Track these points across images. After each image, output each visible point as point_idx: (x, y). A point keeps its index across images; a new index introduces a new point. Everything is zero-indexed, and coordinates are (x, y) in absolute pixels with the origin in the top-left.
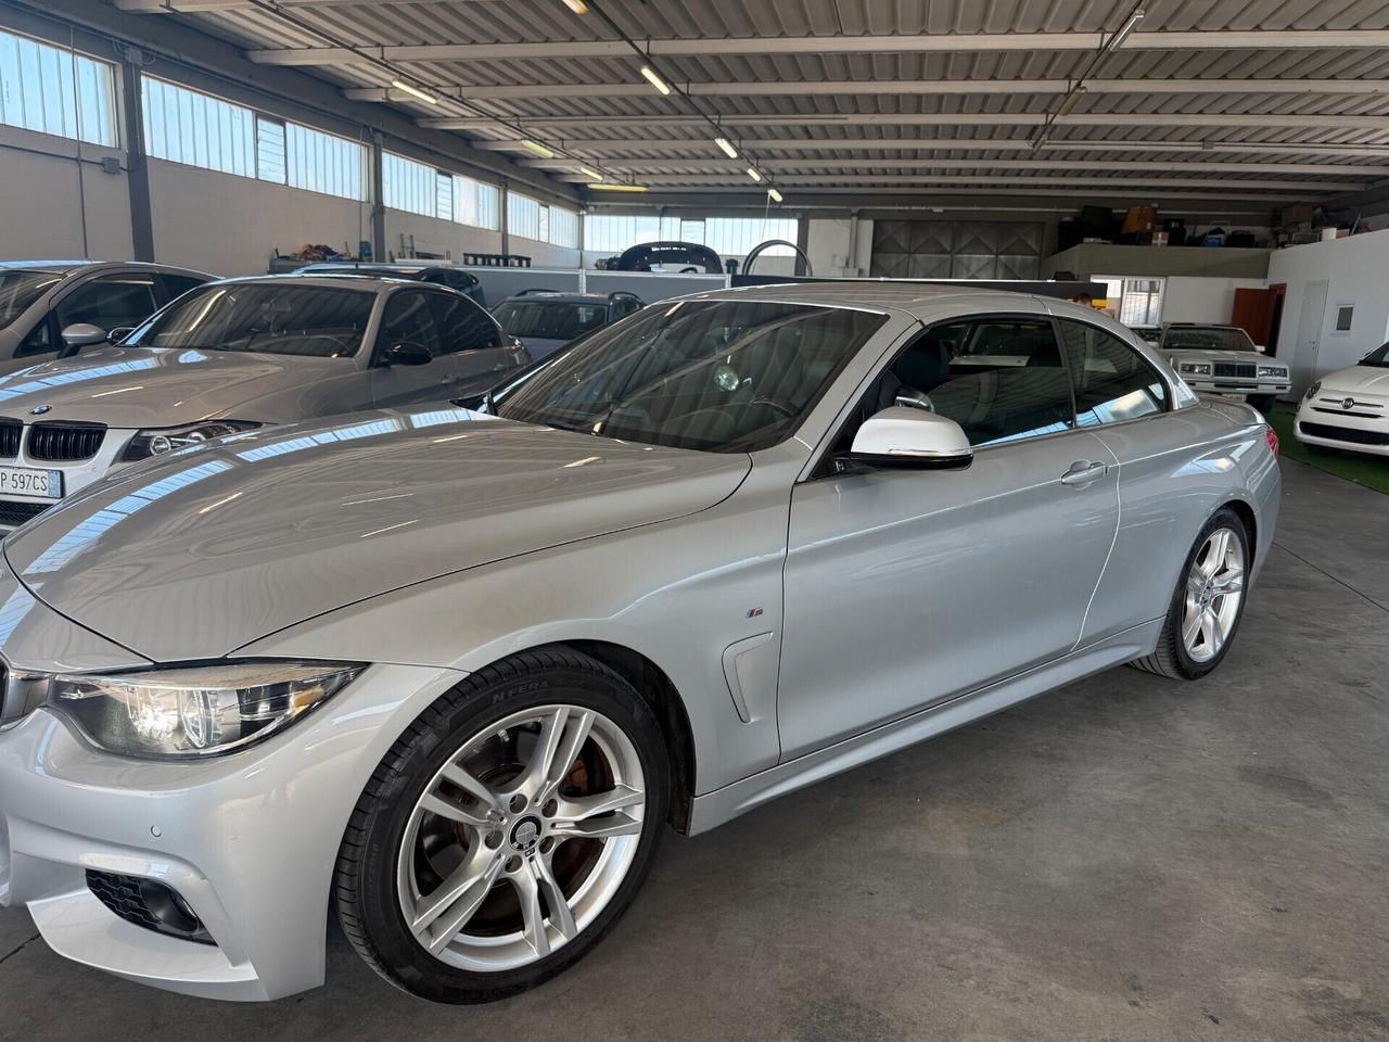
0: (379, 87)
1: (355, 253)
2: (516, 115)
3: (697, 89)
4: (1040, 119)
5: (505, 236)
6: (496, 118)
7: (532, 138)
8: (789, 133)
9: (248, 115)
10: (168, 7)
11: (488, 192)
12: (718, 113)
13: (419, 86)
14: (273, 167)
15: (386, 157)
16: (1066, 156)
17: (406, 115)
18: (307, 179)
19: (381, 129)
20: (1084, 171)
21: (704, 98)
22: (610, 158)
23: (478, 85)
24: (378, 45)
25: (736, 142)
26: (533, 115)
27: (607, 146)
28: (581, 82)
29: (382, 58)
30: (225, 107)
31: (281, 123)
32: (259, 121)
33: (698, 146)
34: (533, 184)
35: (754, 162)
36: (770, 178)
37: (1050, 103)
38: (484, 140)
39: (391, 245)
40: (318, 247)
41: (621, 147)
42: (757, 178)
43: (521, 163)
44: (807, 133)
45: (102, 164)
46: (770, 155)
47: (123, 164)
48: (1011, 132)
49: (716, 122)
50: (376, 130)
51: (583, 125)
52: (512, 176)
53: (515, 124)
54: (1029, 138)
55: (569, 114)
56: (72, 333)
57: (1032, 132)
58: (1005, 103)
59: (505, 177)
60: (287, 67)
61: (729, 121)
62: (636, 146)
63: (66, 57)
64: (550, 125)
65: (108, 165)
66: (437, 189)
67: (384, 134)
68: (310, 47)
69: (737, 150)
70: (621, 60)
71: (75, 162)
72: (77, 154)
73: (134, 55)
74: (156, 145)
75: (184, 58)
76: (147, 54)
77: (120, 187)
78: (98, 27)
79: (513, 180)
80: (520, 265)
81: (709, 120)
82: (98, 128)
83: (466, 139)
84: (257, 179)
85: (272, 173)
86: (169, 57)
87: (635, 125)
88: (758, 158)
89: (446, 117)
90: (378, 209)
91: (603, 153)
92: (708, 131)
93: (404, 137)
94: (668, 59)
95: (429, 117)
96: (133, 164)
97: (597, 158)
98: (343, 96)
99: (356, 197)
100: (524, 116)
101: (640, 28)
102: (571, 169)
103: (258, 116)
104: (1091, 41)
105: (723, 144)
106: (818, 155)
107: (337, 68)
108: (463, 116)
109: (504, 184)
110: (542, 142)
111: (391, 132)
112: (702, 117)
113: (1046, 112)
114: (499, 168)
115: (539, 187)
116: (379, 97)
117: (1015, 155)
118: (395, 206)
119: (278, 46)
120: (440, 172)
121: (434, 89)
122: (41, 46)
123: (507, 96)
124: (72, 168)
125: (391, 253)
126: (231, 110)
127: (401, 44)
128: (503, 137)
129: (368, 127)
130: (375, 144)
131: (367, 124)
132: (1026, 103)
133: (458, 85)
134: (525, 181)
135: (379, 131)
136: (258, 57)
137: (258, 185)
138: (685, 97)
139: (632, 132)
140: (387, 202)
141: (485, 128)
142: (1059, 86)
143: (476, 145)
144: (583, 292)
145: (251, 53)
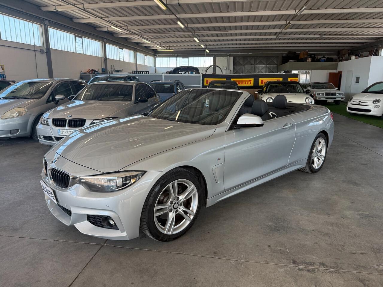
0: (106, 27)
1: (100, 71)
2: (140, 33)
3: (189, 26)
4: (278, 31)
5: (136, 64)
6: (135, 34)
7: (144, 38)
8: (212, 35)
9: (73, 36)
10: (56, 10)
11: (132, 53)
12: (194, 31)
13: (116, 26)
14: (80, 49)
15: (107, 45)
16: (284, 39)
17: (111, 34)
18: (88, 52)
19: (106, 38)
20: (289, 43)
21: (192, 28)
22: (164, 43)
23: (132, 26)
24: (108, 17)
25: (198, 38)
26: (145, 33)
27: (163, 40)
28: (159, 24)
29: (109, 20)
30: (68, 34)
31: (81, 37)
32: (76, 37)
33: (188, 39)
34: (143, 50)
35: (202, 43)
36: (206, 47)
37: (280, 27)
38: (131, 39)
39: (109, 68)
40: (92, 70)
41: (167, 40)
42: (203, 47)
43: (140, 45)
44: (217, 35)
45: (40, 51)
46: (207, 41)
47: (45, 51)
48: (270, 34)
49: (194, 33)
50: (104, 38)
51: (159, 35)
52: (138, 48)
53: (140, 35)
54: (275, 35)
55: (155, 32)
56: (58, 97)
57: (276, 34)
58: (269, 27)
59: (136, 49)
60: (83, 23)
61: (197, 33)
62: (171, 40)
63: (31, 24)
64: (150, 35)
65: (42, 52)
66: (119, 53)
67: (106, 39)
68: (89, 18)
69: (199, 40)
70: (171, 19)
71: (34, 51)
72: (33, 49)
73: (47, 22)
74: (53, 45)
75: (58, 22)
76: (50, 22)
77: (44, 56)
78: (38, 16)
79: (138, 49)
81: (192, 33)
82: (38, 42)
83: (126, 39)
84: (76, 53)
85: (80, 51)
86: (55, 22)
87: (172, 34)
88: (203, 41)
89: (122, 34)
90: (106, 59)
91: (162, 41)
92: (191, 35)
93: (111, 39)
94: (184, 19)
95: (117, 34)
96: (47, 50)
97: (160, 43)
98: (96, 29)
99: (100, 56)
100: (142, 34)
101: (177, 11)
102: (153, 46)
103: (76, 36)
104: (292, 12)
105: (196, 39)
106: (219, 40)
107: (96, 23)
108: (126, 33)
109: (136, 50)
110: (147, 39)
111: (108, 38)
112: (190, 32)
113: (280, 29)
114: (134, 46)
115: (145, 51)
116: (105, 30)
117: (271, 39)
118: (109, 58)
119: (80, 18)
120: (120, 48)
121: (120, 27)
122: (25, 21)
123: (139, 28)
124: (33, 52)
125: (109, 70)
126: (69, 35)
127: (114, 17)
128: (136, 38)
129: (102, 37)
130: (104, 42)
131: (102, 36)
132: (275, 27)
133: (126, 26)
134: (141, 49)
135: (105, 38)
136: (76, 21)
137: (76, 54)
138: (187, 28)
139: (171, 36)
140: (107, 57)
141: (132, 36)
142: (284, 23)
143: (129, 41)
145: (74, 20)
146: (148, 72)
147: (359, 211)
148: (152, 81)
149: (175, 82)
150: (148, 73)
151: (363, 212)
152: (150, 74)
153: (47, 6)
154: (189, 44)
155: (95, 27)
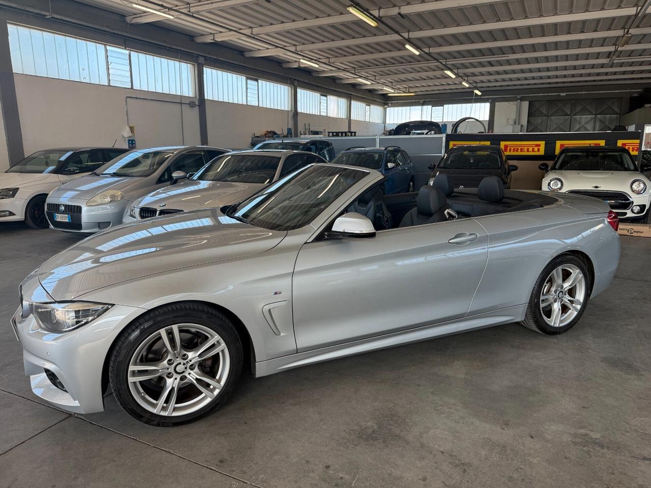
0: (296, 61)
1: (285, 133)
2: (354, 68)
3: (432, 50)
4: (612, 49)
5: (350, 120)
6: (344, 70)
7: (361, 77)
8: (481, 65)
9: (244, 78)
10: (214, 40)
11: (343, 102)
12: (446, 59)
13: (311, 60)
14: (254, 99)
15: (299, 90)
16: (631, 64)
17: (308, 71)
18: (267, 104)
19: (297, 79)
20: (644, 70)
21: (439, 54)
22: (398, 82)
23: (336, 57)
24: (294, 45)
25: (456, 71)
26: (361, 67)
27: (396, 77)
28: (381, 52)
29: (296, 51)
30: (235, 76)
31: (257, 80)
32: (248, 81)
33: (438, 73)
34: (363, 96)
35: (466, 78)
36: (475, 85)
37: (616, 41)
38: (341, 79)
39: (301, 128)
40: (270, 132)
41: (402, 77)
42: (467, 85)
43: (358, 87)
44: (491, 64)
45: (189, 104)
46: (474, 75)
47: (197, 103)
48: (598, 55)
49: (444, 63)
50: (295, 80)
51: (385, 69)
52: (353, 94)
53: (353, 72)
54: (608, 57)
55: (377, 65)
56: (175, 175)
57: (609, 55)
58: (591, 43)
59: (350, 94)
60: (261, 57)
61: (450, 62)
62: (409, 76)
63: (177, 63)
64: (370, 71)
65: (192, 104)
66: (320, 103)
67: (298, 81)
68: (268, 49)
69: (455, 74)
70: (398, 42)
72: (179, 101)
73: (201, 60)
74: (210, 94)
75: (220, 59)
76: (206, 58)
77: (196, 111)
78: (189, 51)
79: (354, 95)
80: (351, 135)
81: (440, 63)
82: (188, 90)
83: (334, 79)
84: (247, 105)
85: (253, 102)
86: (214, 59)
87: (408, 67)
88: (468, 76)
89: (324, 71)
90: (295, 114)
91: (394, 80)
92: (441, 66)
93: (306, 81)
94: (420, 39)
95: (317, 71)
96: (200, 102)
97: (391, 82)
98: (281, 66)
99: (286, 109)
100: (356, 68)
101: (404, 27)
102: (380, 88)
103: (248, 78)
104: (632, 11)
105: (449, 73)
106: (498, 73)
107: (279, 56)
108: (332, 70)
109: (350, 98)
110: (366, 78)
111: (301, 80)
112: (436, 61)
113: (615, 44)
114: (348, 91)
115: (366, 97)
116: (296, 66)
117: (602, 66)
118: (303, 112)
119: (254, 49)
120: (322, 95)
121: (317, 61)
122: (169, 60)
123: (349, 60)
124: (179, 105)
125: (300, 132)
126: (237, 77)
127: (304, 44)
128: (349, 78)
129: (291, 79)
130: (294, 86)
131: (291, 77)
132: (603, 42)
133: (328, 58)
134: (359, 95)
135: (296, 80)
136: (248, 55)
137: (247, 107)
138: (429, 54)
139: (407, 70)
140: (299, 110)
141: (341, 74)
142: (619, 33)
143: (338, 81)
144: (378, 147)
145: (245, 53)
146: (355, 133)
147: (582, 428)
148: (349, 149)
149: (386, 149)
150: (355, 135)
151: (588, 432)
152: (359, 136)
153: (202, 35)
154: (437, 82)
155: (280, 63)
